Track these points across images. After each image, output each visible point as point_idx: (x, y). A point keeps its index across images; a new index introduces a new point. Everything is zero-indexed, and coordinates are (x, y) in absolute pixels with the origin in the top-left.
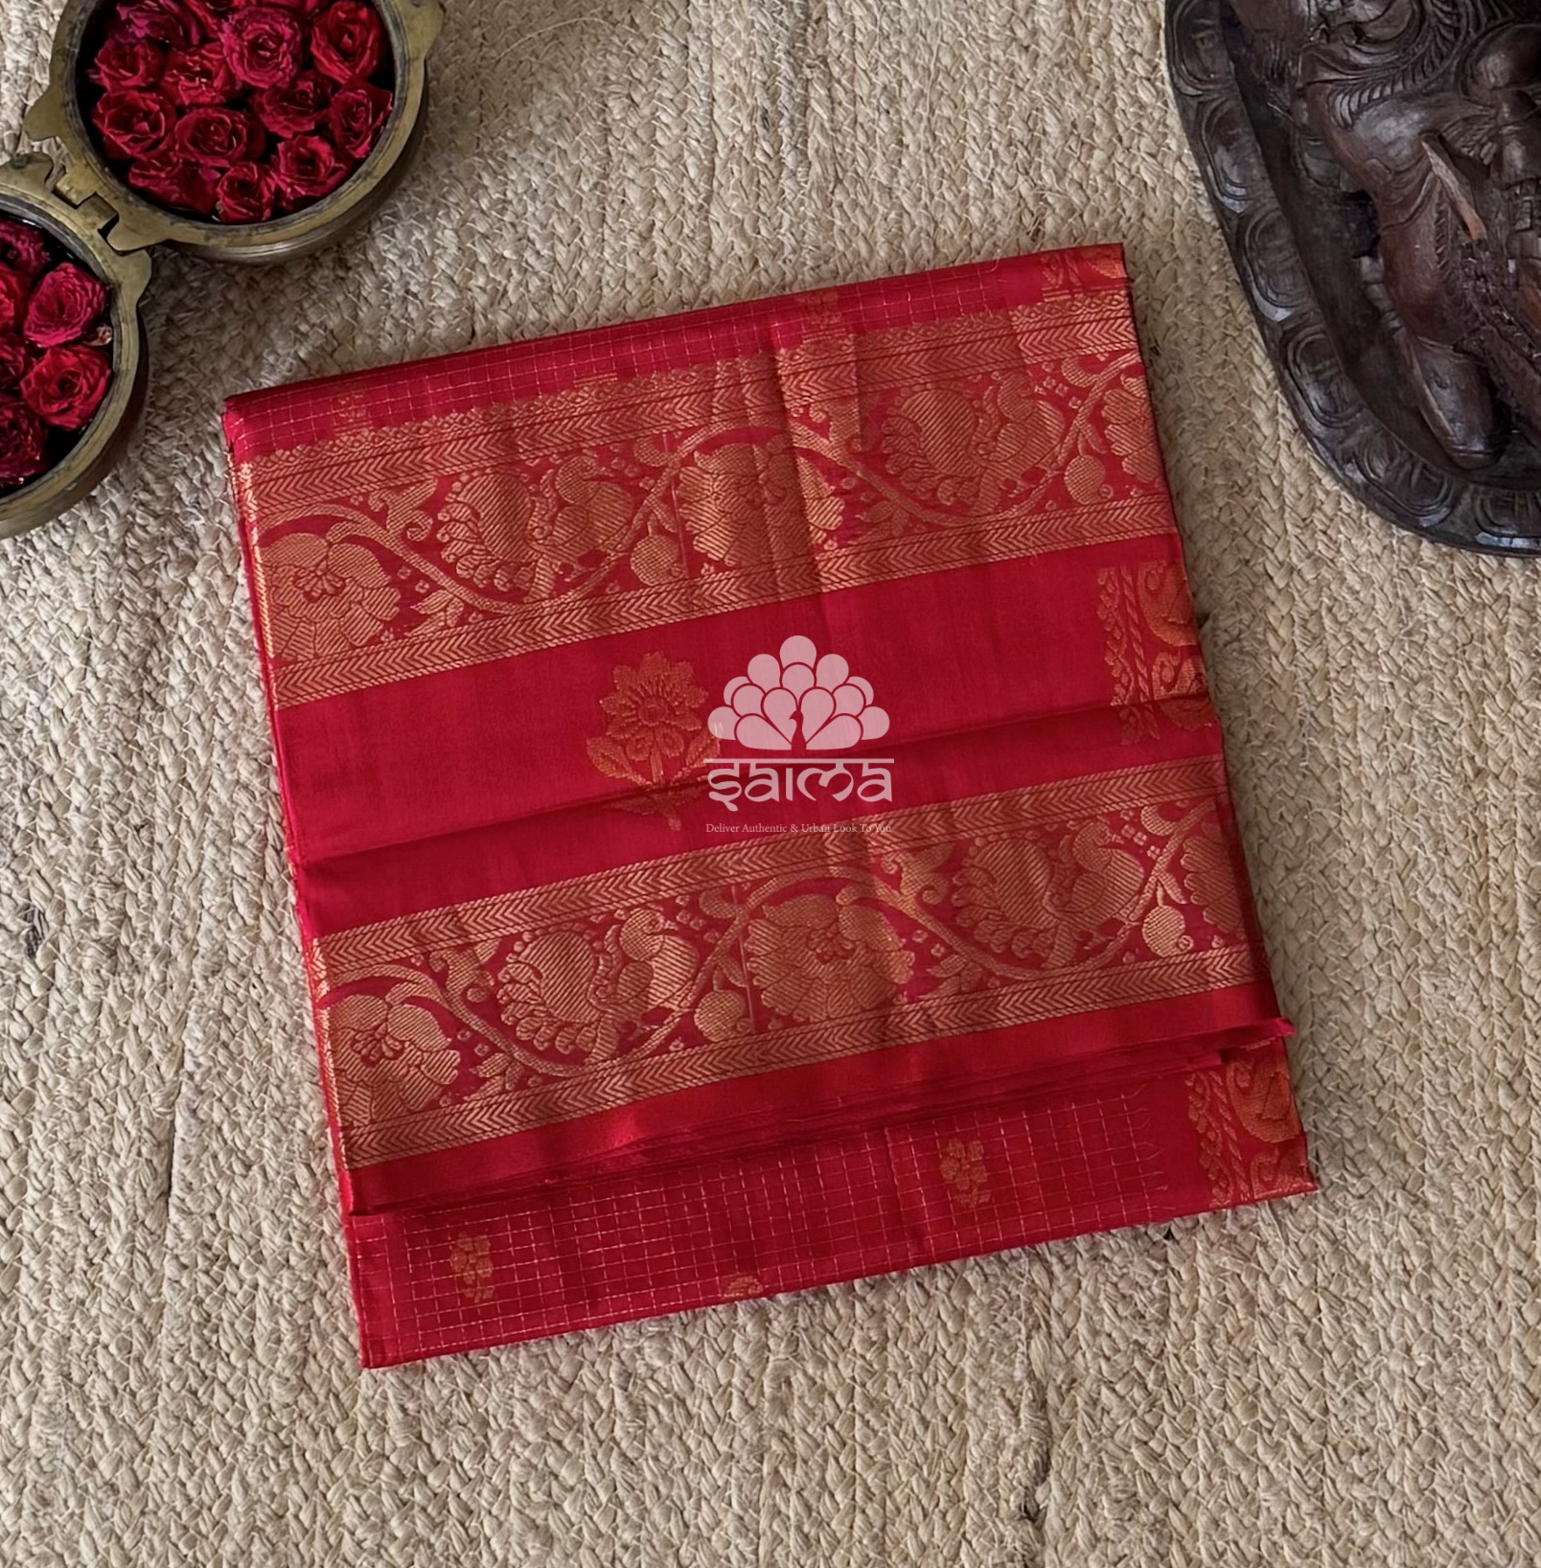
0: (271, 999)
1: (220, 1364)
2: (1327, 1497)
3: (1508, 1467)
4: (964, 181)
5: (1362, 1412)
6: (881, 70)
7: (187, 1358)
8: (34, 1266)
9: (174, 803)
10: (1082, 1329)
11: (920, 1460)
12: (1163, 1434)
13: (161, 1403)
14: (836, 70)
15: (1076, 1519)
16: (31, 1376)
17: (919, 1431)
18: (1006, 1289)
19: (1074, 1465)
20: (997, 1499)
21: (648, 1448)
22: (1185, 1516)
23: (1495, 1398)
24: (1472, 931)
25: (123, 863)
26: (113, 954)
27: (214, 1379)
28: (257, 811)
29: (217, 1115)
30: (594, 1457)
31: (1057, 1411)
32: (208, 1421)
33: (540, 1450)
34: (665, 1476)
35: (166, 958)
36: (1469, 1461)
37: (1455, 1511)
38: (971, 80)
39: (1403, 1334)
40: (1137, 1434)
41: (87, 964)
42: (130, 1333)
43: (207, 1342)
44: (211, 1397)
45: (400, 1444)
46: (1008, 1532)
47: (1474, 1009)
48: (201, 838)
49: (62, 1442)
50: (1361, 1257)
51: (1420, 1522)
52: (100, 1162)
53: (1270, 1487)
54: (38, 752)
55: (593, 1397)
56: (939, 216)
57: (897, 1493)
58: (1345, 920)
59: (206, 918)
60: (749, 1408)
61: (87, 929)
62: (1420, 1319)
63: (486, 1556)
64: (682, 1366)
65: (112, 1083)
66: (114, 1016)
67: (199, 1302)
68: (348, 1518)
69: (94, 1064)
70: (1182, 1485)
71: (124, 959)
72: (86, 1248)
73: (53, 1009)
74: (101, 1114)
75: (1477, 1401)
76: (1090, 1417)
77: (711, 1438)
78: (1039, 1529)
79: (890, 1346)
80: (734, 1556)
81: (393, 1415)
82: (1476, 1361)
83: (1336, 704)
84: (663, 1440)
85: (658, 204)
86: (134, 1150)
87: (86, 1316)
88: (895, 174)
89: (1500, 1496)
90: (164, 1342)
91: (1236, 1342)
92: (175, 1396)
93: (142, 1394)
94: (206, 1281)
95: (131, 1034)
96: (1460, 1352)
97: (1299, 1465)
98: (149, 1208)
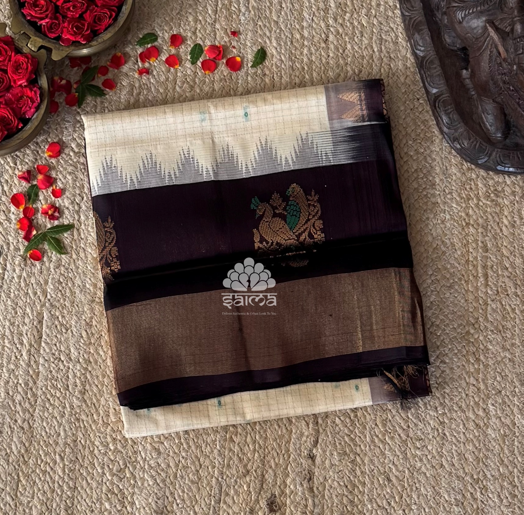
0: (76, 277)
1: (57, 392)
2: (408, 453)
3: (467, 446)
5: (421, 428)
7: (48, 389)
11: (277, 437)
12: (355, 432)
13: (38, 402)
15: (326, 458)
17: (277, 428)
19: (326, 442)
20: (301, 451)
22: (361, 458)
23: (464, 424)
26: (25, 260)
27: (55, 396)
28: (71, 216)
29: (57, 314)
31: (321, 425)
32: (54, 409)
34: (196, 436)
36: (455, 444)
37: (449, 459)
39: (435, 403)
40: (347, 432)
41: (17, 263)
42: (28, 380)
43: (53, 385)
44: (54, 401)
45: (113, 420)
46: (304, 462)
49: (6, 414)
51: (437, 462)
52: (20, 326)
53: (389, 450)
57: (269, 447)
61: (17, 252)
62: (441, 399)
63: (139, 457)
65: (25, 301)
66: (25, 280)
67: (51, 372)
68: (97, 443)
69: (19, 295)
70: (361, 448)
71: (29, 262)
72: (15, 353)
73: (6, 277)
74: (21, 311)
75: (458, 425)
76: (332, 426)
78: (314, 461)
80: (217, 463)
81: (111, 411)
82: (458, 412)
86: (31, 323)
87: (14, 375)
89: (464, 455)
90: (40, 384)
92: (43, 400)
93: (32, 399)
94: (53, 365)
95: (31, 286)
96: (453, 409)
97: (400, 444)
98: (35, 342)
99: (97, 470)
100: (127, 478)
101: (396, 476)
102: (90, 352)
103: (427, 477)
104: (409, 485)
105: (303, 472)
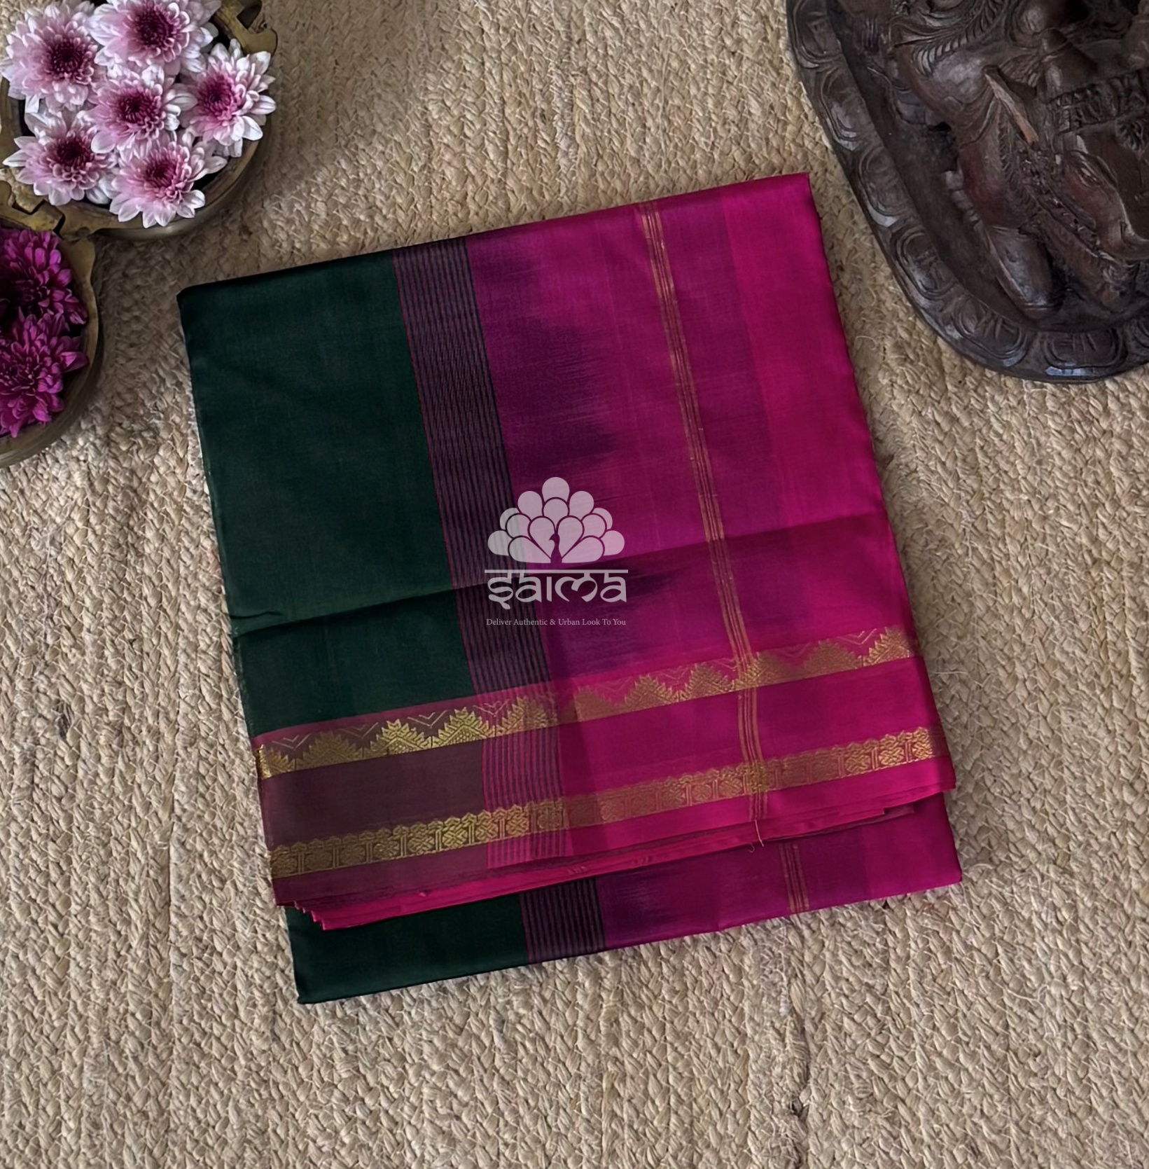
0: (233, 762)
1: (215, 1024)
2: (1012, 1088)
3: (1142, 1060)
4: (693, 152)
5: (1034, 1026)
6: (627, 76)
7: (191, 1020)
8: (79, 958)
9: (156, 623)
10: (827, 976)
11: (716, 1075)
12: (890, 1049)
13: (175, 1053)
14: (594, 77)
15: (831, 1114)
16: (81, 1037)
17: (713, 1053)
18: (770, 949)
19: (827, 1074)
20: (772, 1101)
21: (520, 1073)
22: (910, 1109)
23: (1130, 1010)
24: (1097, 676)
25: (123, 667)
26: (120, 732)
27: (212, 1034)
28: (214, 628)
29: (199, 847)
30: (482, 1081)
31: (812, 1036)
32: (209, 1065)
33: (443, 1076)
34: (532, 1092)
35: (157, 735)
36: (1115, 1058)
37: (1105, 1092)
38: (694, 78)
39: (1059, 968)
40: (871, 1049)
41: (102, 740)
42: (149, 1004)
43: (205, 1008)
44: (211, 1047)
45: (344, 1076)
46: (782, 1124)
47: (1102, 733)
48: (176, 649)
49: (106, 1083)
50: (1026, 914)
51: (1080, 1103)
52: (121, 882)
53: (970, 1084)
54: (58, 589)
55: (478, 1038)
56: (675, 178)
57: (700, 1100)
58: (1001, 672)
59: (183, 705)
60: (591, 1042)
61: (101, 716)
62: (1071, 955)
63: (409, 1155)
64: (540, 1013)
65: (126, 826)
66: (123, 778)
67: (197, 980)
68: (311, 1131)
69: (112, 812)
70: (906, 1085)
71: (127, 736)
72: (114, 944)
73: (81, 774)
74: (120, 848)
75: (1116, 1013)
76: (836, 1038)
77: (564, 1064)
78: (803, 1121)
79: (690, 993)
80: (585, 1149)
81: (338, 1055)
82: (1114, 984)
83: (989, 517)
84: (530, 1067)
85: (470, 179)
86: (144, 873)
87: (117, 992)
88: (641, 148)
89: (1137, 1081)
90: (175, 1010)
91: (940, 980)
92: (184, 1048)
93: (161, 1047)
94: (200, 964)
95: (136, 790)
96: (1103, 978)
97: (991, 1067)
98: (157, 914)
101: (991, 1144)
103: (1060, 1140)
104: (1023, 1162)
105: (782, 1148)
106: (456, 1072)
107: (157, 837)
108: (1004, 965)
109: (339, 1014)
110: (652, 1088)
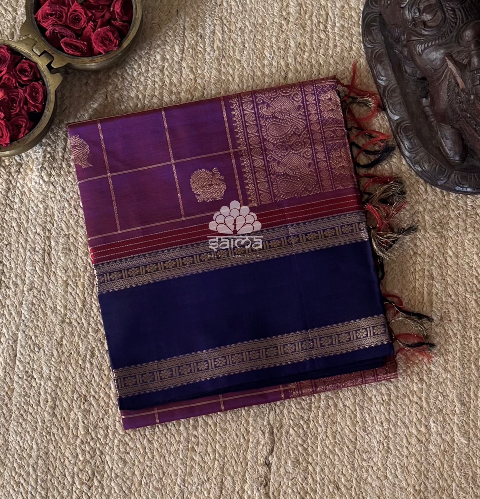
0: (47, 299)
1: (30, 407)
2: (356, 464)
3: (410, 460)
5: (367, 440)
7: (20, 405)
10: (285, 412)
11: (235, 446)
12: (308, 443)
13: (12, 417)
15: (281, 466)
17: (235, 438)
19: (281, 451)
20: (257, 459)
21: (155, 438)
22: (313, 467)
23: (407, 439)
25: (2, 255)
27: (28, 411)
29: (31, 334)
30: (140, 439)
31: (276, 435)
33: (123, 436)
34: (160, 446)
35: (16, 285)
36: (399, 457)
37: (393, 471)
39: (381, 418)
40: (300, 442)
42: (4, 397)
43: (26, 401)
44: (27, 417)
45: (83, 433)
46: (260, 469)
50: (370, 395)
51: (382, 474)
53: (338, 461)
57: (228, 456)
59: (28, 273)
60: (187, 429)
62: (386, 414)
63: (107, 467)
67: (24, 389)
68: (67, 454)
70: (313, 458)
75: (401, 440)
76: (287, 437)
77: (174, 436)
78: (270, 468)
81: (81, 424)
82: (402, 428)
84: (160, 436)
86: (7, 342)
89: (407, 468)
90: (14, 400)
91: (331, 418)
92: (17, 416)
93: (7, 414)
94: (27, 383)
95: (7, 308)
96: (398, 425)
97: (348, 455)
98: (11, 360)
99: (67, 479)
100: (95, 486)
101: (344, 486)
102: (60, 370)
103: (372, 488)
104: (357, 494)
105: (260, 479)
106: (129, 435)
107: (14, 328)
108: (358, 415)
109: (83, 407)
110: (209, 450)
